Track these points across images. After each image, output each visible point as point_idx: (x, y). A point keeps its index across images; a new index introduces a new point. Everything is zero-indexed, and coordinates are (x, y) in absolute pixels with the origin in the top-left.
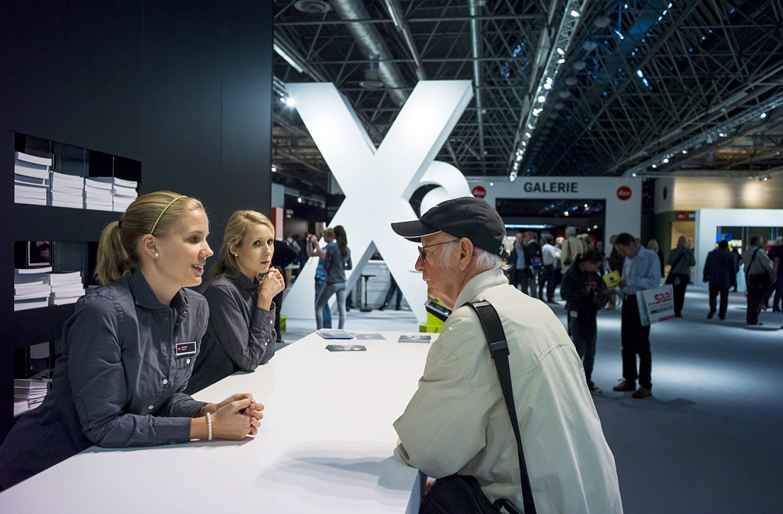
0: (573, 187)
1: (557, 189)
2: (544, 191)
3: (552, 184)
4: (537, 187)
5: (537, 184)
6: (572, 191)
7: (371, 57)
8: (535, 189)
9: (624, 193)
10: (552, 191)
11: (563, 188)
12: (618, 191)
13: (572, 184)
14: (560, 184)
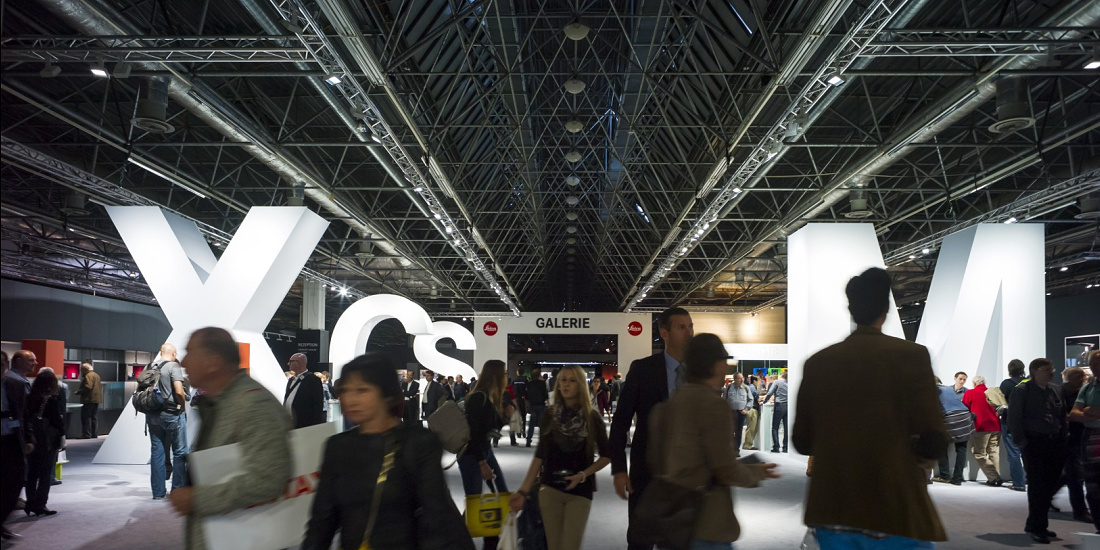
0: (585, 323)
1: (569, 325)
2: (556, 326)
3: (564, 319)
4: (549, 323)
5: (549, 320)
6: (584, 327)
7: (294, 184)
8: (547, 325)
9: (635, 329)
10: (564, 327)
11: (575, 324)
12: (630, 326)
13: (584, 319)
14: (572, 319)
